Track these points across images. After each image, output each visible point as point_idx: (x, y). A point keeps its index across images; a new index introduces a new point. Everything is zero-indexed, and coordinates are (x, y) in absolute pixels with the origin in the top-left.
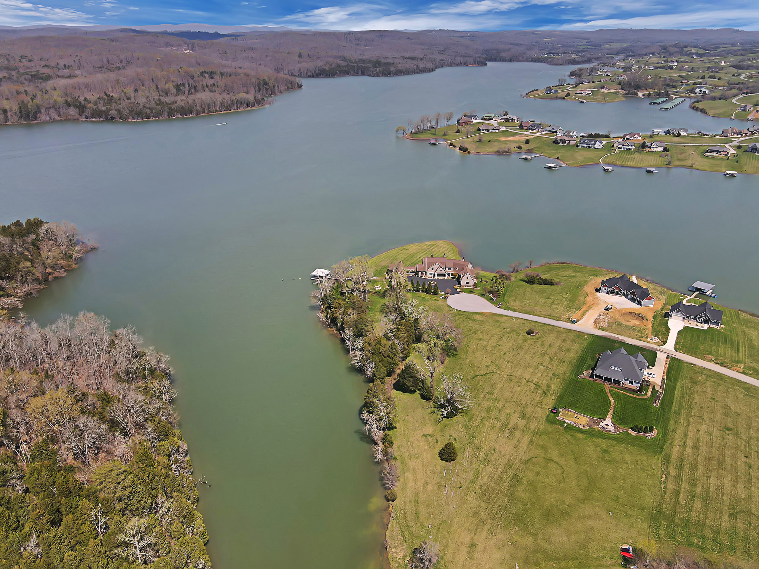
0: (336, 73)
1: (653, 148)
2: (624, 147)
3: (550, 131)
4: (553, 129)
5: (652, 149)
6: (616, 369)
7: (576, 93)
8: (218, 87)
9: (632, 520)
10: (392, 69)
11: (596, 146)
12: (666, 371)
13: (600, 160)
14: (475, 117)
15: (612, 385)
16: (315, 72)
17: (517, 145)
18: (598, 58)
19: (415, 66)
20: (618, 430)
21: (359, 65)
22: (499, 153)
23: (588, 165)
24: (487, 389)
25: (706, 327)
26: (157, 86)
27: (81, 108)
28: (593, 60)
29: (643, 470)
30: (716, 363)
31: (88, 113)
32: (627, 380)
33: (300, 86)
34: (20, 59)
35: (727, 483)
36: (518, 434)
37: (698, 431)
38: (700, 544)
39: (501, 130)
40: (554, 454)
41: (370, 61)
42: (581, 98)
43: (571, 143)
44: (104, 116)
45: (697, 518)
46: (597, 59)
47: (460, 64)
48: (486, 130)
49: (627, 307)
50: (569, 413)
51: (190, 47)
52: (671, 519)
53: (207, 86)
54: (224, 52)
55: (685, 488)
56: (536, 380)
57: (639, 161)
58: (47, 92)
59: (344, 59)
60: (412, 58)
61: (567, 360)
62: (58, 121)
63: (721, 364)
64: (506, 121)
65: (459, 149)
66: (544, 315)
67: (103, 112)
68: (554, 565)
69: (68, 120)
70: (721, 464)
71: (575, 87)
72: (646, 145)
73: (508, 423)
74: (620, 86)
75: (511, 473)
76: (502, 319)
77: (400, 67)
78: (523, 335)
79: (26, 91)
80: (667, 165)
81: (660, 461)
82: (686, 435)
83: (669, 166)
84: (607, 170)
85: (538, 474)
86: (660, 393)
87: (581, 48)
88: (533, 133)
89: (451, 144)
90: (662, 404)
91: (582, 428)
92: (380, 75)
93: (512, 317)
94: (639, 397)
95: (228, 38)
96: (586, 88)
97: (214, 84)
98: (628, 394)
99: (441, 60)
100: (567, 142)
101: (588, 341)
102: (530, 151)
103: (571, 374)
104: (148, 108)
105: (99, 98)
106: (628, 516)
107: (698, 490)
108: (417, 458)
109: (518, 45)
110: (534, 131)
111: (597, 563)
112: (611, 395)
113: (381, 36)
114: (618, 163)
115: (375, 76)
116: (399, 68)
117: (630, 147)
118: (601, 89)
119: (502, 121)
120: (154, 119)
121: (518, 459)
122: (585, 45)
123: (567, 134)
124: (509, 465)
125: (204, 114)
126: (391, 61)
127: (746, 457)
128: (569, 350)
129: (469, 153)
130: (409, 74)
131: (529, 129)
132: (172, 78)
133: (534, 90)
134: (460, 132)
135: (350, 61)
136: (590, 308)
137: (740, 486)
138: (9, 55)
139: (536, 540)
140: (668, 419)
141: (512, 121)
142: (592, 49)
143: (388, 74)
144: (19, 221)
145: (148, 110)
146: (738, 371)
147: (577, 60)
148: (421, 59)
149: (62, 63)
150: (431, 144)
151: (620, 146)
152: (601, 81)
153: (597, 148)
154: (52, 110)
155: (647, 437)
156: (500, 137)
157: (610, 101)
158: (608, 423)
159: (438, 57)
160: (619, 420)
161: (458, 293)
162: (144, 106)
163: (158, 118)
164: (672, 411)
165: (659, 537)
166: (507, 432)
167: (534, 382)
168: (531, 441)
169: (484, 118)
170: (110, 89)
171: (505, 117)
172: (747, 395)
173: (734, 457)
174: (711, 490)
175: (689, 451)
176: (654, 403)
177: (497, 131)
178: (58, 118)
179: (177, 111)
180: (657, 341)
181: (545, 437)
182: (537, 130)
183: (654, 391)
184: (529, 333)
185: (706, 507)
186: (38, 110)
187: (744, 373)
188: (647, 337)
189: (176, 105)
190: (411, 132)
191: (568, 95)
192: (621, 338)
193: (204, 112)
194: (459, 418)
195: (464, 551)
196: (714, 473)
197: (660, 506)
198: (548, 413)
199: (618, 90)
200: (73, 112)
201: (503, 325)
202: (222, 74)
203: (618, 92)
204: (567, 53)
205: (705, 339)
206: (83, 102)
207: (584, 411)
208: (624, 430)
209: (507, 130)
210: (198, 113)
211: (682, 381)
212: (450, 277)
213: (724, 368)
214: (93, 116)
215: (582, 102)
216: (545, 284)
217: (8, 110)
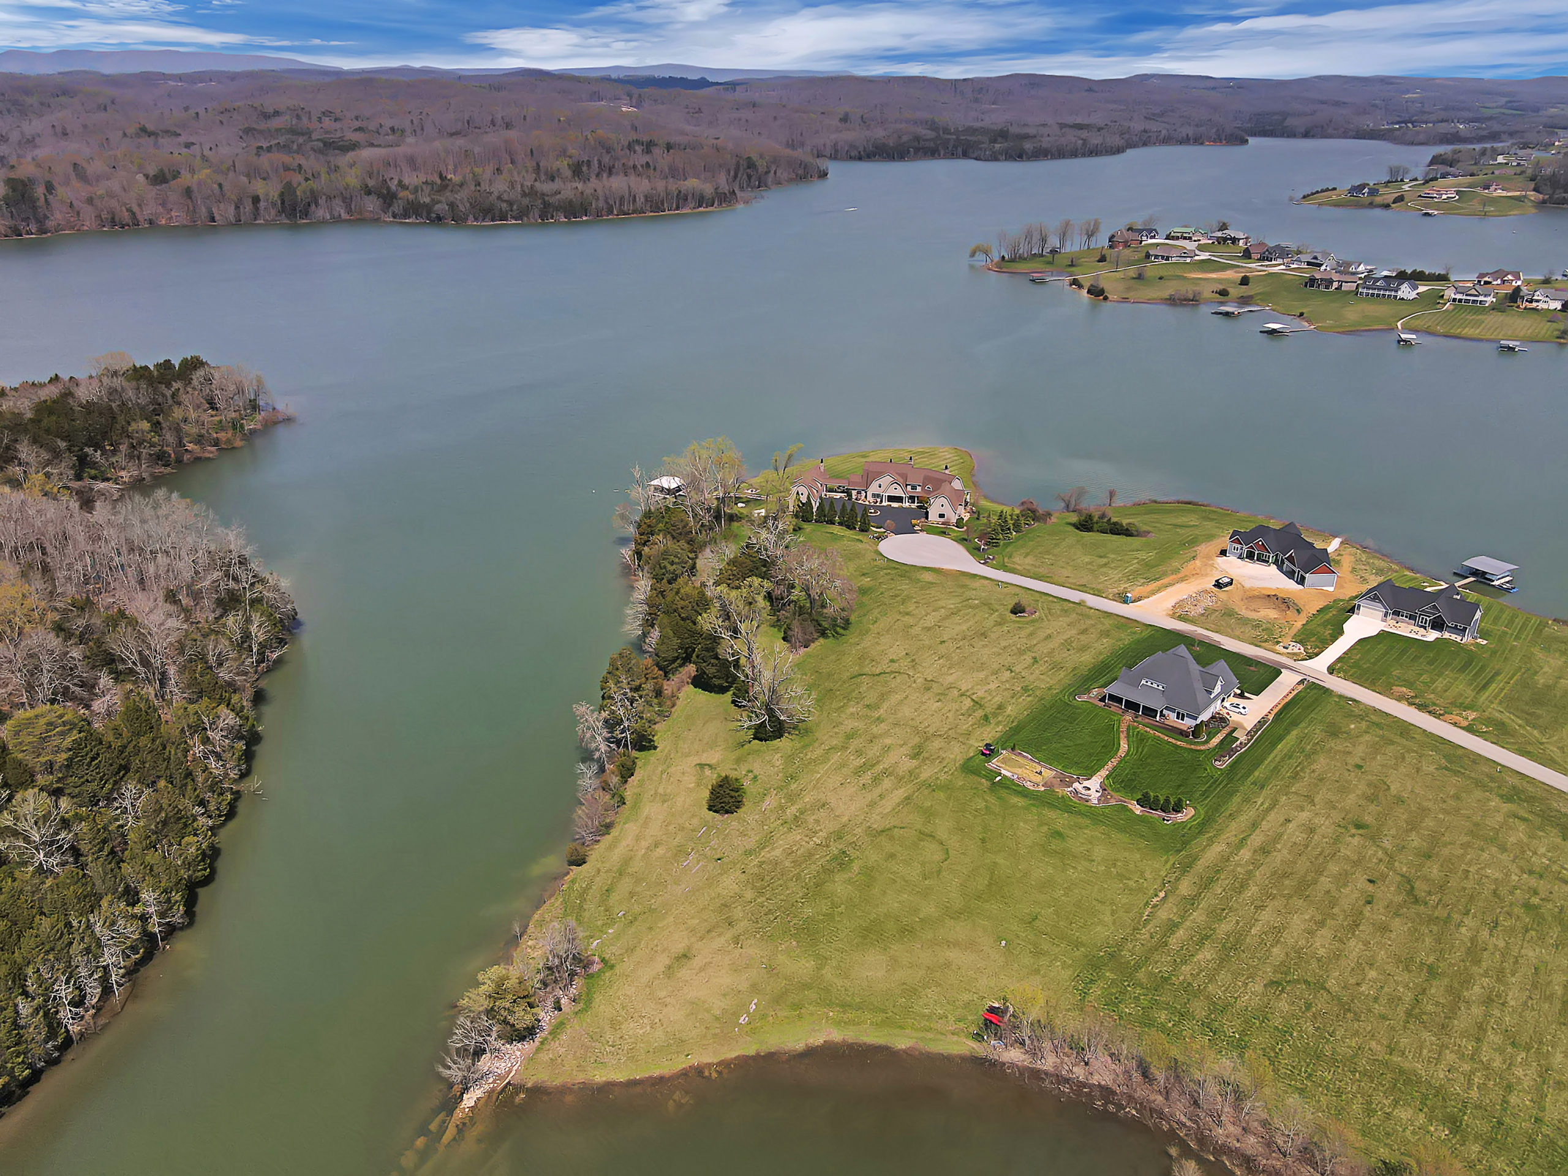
0: (909, 152)
1: (1537, 301)
2: (1468, 298)
3: (1309, 263)
4: (1316, 258)
5: (1534, 304)
6: (1155, 686)
7: (1420, 196)
8: (655, 169)
9: (1044, 961)
10: (1028, 146)
11: (1400, 294)
12: (1282, 704)
13: (1399, 324)
14: (1152, 232)
15: (1139, 719)
16: (865, 150)
17: (1221, 287)
18: (1517, 132)
19: (1080, 142)
20: (1106, 801)
21: (962, 138)
22: (1172, 301)
23: (1366, 330)
24: (871, 697)
25: (1432, 635)
26: (538, 165)
27: (388, 198)
28: (1504, 137)
29: (1121, 877)
30: (1411, 704)
31: (398, 207)
32: (1173, 711)
33: (823, 175)
34: (320, 118)
35: (1298, 923)
36: (887, 783)
37: (1288, 821)
38: (1170, 1025)
39: (1197, 258)
40: (943, 827)
41: (984, 131)
42: (1427, 206)
43: (1346, 287)
44: (425, 214)
45: (1189, 979)
46: (1511, 134)
47: (1185, 141)
48: (1163, 257)
49: (1269, 586)
50: (1019, 759)
51: (634, 101)
52: (1128, 972)
53: (635, 167)
54: (697, 109)
55: (1194, 921)
56: (981, 694)
57: (1491, 327)
58: (337, 168)
59: (933, 126)
60: (1080, 127)
61: (1069, 665)
62: (346, 221)
63: (1422, 707)
64: (1219, 243)
65: (1088, 292)
66: (1071, 583)
67: (425, 205)
68: (831, 1014)
69: (360, 220)
70: (1303, 888)
71: (1424, 184)
72: (1522, 294)
73: (878, 762)
74: (1532, 185)
75: (835, 849)
76: (977, 584)
77: (1046, 143)
78: (1001, 614)
79: (300, 165)
80: (1558, 338)
81: (1168, 866)
82: (1254, 825)
83: (1562, 341)
84: (1403, 341)
85: (892, 856)
86: (1241, 743)
87: (1488, 112)
88: (1267, 266)
89: (1075, 282)
90: (1233, 766)
91: (1032, 788)
92: (999, 156)
93: (997, 582)
94: (1188, 746)
95: (718, 87)
96: (1447, 189)
97: (647, 163)
98: (1166, 738)
99: (1145, 131)
100: (1335, 285)
101: (1137, 637)
102: (1244, 301)
103: (1061, 692)
104: (506, 201)
105: (426, 183)
106: (1038, 953)
107: (1224, 928)
108: (664, 801)
109: (1337, 104)
110: (1273, 262)
111: (924, 1023)
112: (1128, 737)
113: (1031, 84)
114: (1440, 329)
115: (989, 160)
116: (1044, 145)
117: (1481, 298)
118: (1484, 189)
119: (1211, 242)
120: (514, 222)
121: (864, 827)
122: (1501, 107)
123: (1343, 267)
124: (839, 836)
125: (610, 217)
126: (1031, 131)
127: (1370, 881)
128: (1083, 649)
129: (1106, 298)
130: (1063, 158)
131: (1262, 259)
132: (571, 151)
133: (1327, 190)
134: (1108, 259)
135: (946, 130)
136: (1182, 580)
137: (1325, 935)
138: (303, 109)
139: (819, 968)
140: (1231, 794)
141: (1232, 243)
142: (1514, 115)
143: (1018, 155)
144: (169, 360)
145: (504, 205)
146: (1455, 724)
147: (1462, 134)
148: (1099, 129)
149: (388, 123)
150: (1034, 281)
151: (1459, 296)
152: (1493, 173)
153: (1403, 299)
154: (338, 201)
155: (1164, 819)
156: (1190, 272)
157: (1497, 213)
158: (1092, 787)
159: (1137, 126)
160: (1120, 782)
161: (915, 532)
162: (499, 198)
163: (522, 220)
164: (1251, 779)
165: (1083, 1000)
166: (867, 778)
167: (974, 697)
168: (908, 798)
169: (1172, 234)
170: (451, 167)
171: (1219, 234)
172: (1446, 768)
173: (1343, 879)
174: (1253, 932)
175: (1245, 854)
176: (1216, 760)
177: (1188, 260)
178: (344, 216)
179: (557, 209)
180: (1296, 650)
181: (942, 795)
182: (1280, 261)
183: (1230, 738)
184: (1017, 610)
185: (1222, 960)
186: (314, 198)
187: (1469, 729)
188: (1278, 642)
189: (558, 197)
190: (1003, 257)
191: (1400, 199)
192: (1216, 637)
193: (611, 212)
194: (784, 743)
195: (663, 961)
196: (1279, 903)
197: (1120, 946)
198: (972, 754)
199: (1524, 193)
200: (371, 204)
201: (968, 594)
202: (669, 147)
203: (1525, 196)
204: (1447, 121)
205: (1416, 658)
206: (393, 188)
207: (1050, 759)
208: (1121, 801)
209: (1213, 258)
210: (599, 215)
211: (1307, 728)
212: (914, 506)
213: (1426, 716)
214: (406, 215)
215: (1427, 214)
216: (1113, 532)
217: (261, 197)
